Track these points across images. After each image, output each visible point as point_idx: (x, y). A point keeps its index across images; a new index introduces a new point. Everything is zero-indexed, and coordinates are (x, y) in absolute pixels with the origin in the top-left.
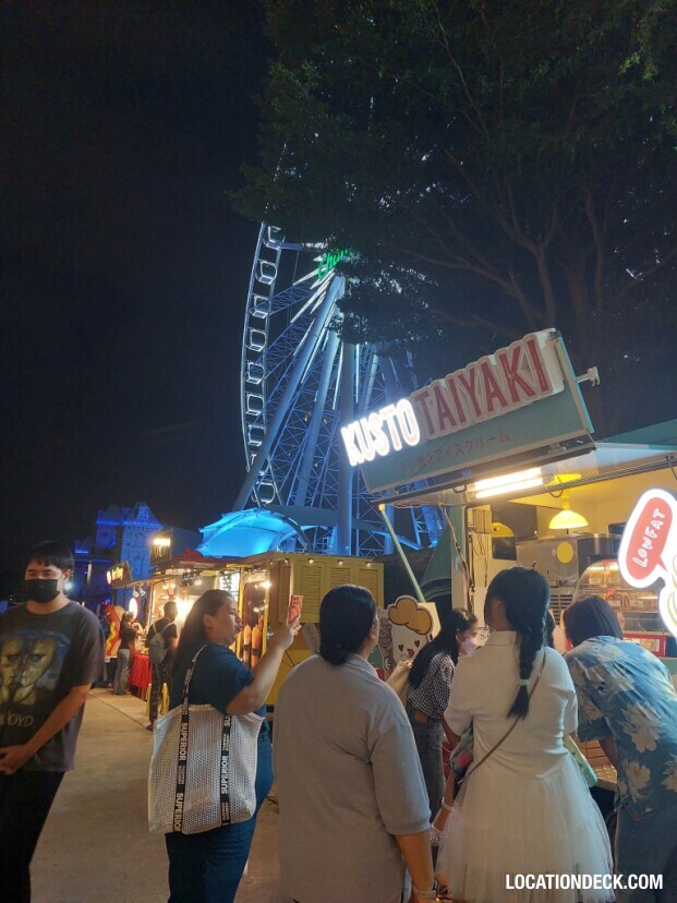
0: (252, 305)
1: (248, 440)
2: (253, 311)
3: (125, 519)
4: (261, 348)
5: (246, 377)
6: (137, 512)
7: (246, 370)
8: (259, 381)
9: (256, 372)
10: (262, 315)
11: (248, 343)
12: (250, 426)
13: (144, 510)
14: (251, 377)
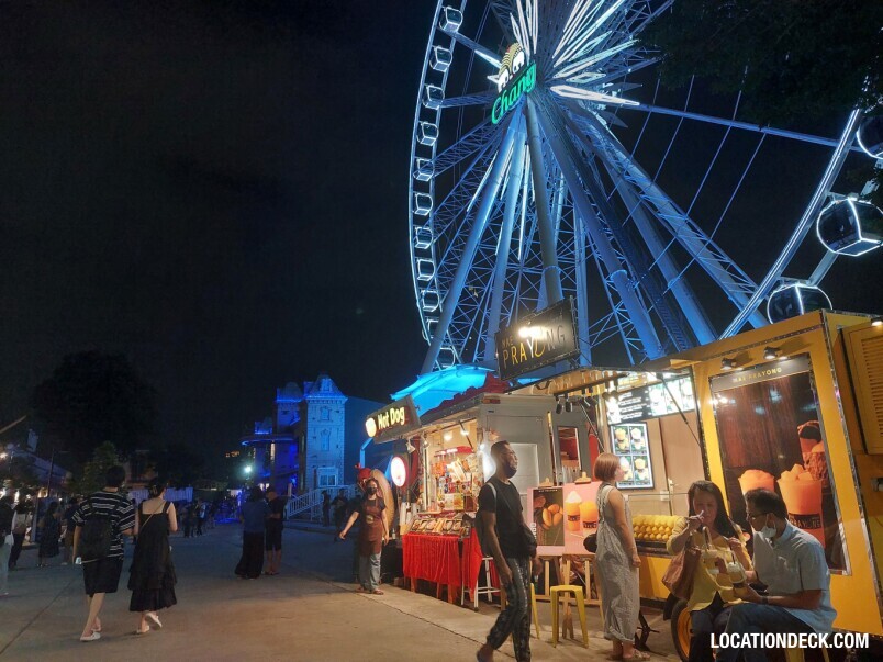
0: (415, 168)
1: (422, 306)
2: (417, 174)
3: (308, 393)
4: (427, 211)
5: (415, 242)
6: (319, 386)
7: (414, 235)
8: (428, 245)
9: (425, 237)
10: (426, 177)
11: (414, 208)
12: (423, 292)
13: (327, 383)
14: (420, 242)
